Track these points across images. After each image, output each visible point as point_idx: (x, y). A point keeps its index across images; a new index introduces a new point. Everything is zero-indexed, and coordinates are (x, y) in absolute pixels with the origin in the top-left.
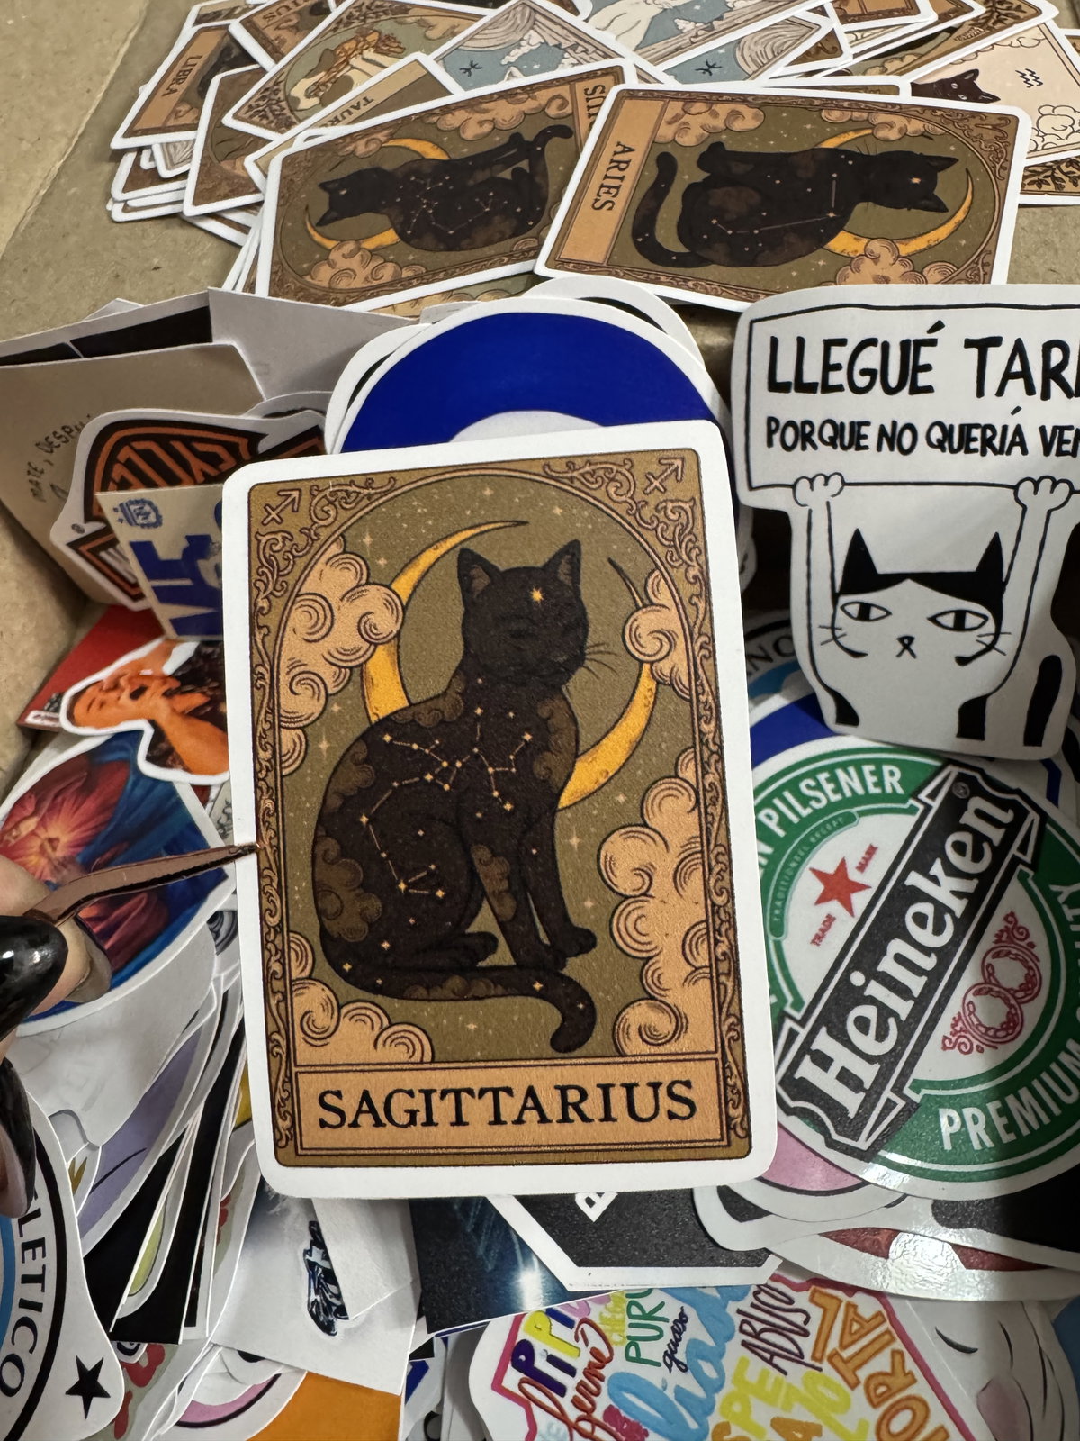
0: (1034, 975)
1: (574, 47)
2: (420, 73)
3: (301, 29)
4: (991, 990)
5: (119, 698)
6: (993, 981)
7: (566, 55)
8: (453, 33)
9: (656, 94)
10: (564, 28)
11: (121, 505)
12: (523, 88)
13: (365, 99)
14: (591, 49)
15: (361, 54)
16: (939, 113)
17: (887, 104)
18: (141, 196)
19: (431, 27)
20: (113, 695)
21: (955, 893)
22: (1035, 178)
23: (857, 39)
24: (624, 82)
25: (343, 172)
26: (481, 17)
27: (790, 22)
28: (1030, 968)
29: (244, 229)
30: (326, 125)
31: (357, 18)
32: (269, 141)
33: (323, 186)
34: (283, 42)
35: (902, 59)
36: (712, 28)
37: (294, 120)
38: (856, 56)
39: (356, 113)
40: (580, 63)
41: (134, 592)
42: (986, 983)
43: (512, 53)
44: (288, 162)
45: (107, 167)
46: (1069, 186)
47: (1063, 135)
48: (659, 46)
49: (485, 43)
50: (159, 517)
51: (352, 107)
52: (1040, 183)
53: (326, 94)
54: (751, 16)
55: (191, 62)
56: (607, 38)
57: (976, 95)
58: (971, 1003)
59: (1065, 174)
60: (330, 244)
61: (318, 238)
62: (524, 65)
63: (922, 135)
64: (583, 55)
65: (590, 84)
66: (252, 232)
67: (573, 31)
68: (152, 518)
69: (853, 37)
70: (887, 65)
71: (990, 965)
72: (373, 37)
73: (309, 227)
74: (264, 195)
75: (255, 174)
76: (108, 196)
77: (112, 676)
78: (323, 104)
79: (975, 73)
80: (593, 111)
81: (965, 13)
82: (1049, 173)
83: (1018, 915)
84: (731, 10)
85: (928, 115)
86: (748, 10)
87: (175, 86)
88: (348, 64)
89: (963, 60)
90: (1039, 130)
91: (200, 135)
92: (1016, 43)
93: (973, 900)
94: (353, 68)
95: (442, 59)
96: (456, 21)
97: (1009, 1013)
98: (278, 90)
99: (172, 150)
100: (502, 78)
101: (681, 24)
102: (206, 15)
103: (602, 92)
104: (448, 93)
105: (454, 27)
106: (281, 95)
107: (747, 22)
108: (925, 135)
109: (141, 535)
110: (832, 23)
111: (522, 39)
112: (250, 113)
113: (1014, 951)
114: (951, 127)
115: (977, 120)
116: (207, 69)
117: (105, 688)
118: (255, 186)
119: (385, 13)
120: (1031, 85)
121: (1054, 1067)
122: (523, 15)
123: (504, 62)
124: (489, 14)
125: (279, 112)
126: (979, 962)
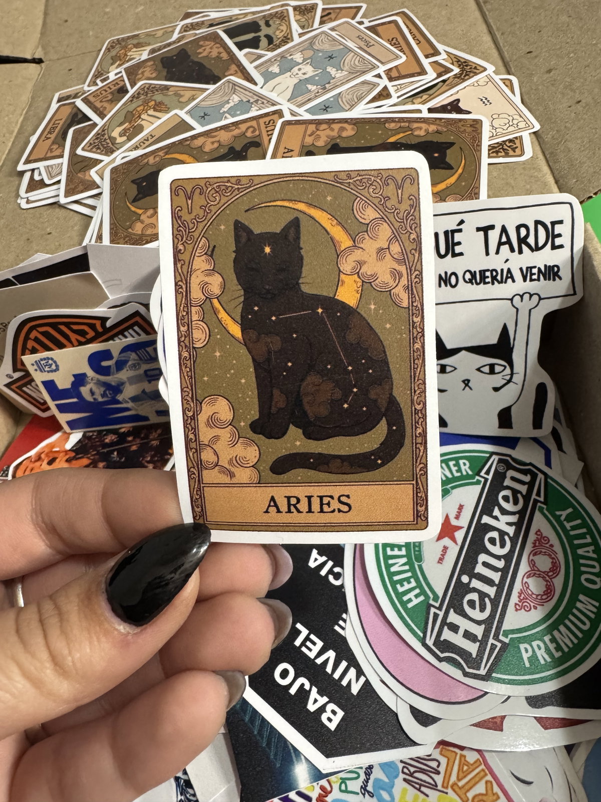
0: (556, 562)
1: (257, 101)
2: (178, 120)
3: (114, 100)
4: (535, 574)
5: (41, 465)
6: (536, 569)
7: (253, 106)
8: (193, 98)
9: (301, 122)
10: (250, 92)
11: (36, 362)
12: (232, 123)
13: (151, 135)
14: (265, 102)
15: (147, 112)
16: (443, 121)
17: (417, 118)
18: (35, 195)
19: (181, 96)
20: (38, 464)
21: (508, 524)
22: (494, 150)
23: (398, 89)
24: (283, 117)
26: (207, 89)
27: (364, 83)
28: (553, 558)
29: (94, 208)
30: (131, 151)
31: (143, 94)
32: (101, 161)
33: (133, 182)
34: (105, 108)
35: (421, 97)
36: (325, 88)
37: (115, 149)
38: (398, 97)
39: (147, 143)
40: (260, 109)
41: (44, 407)
42: (532, 570)
43: (225, 106)
44: (114, 171)
45: (15, 179)
46: (511, 153)
47: (505, 128)
48: (299, 99)
49: (210, 103)
50: (57, 366)
51: (145, 140)
52: (497, 152)
53: (131, 133)
54: (344, 81)
55: (57, 122)
56: (273, 96)
57: (460, 111)
58: (526, 582)
59: (509, 147)
60: (140, 211)
61: (133, 209)
62: (232, 112)
63: (436, 132)
64: (261, 105)
65: (267, 119)
66: (97, 209)
67: (255, 93)
68: (54, 367)
69: (396, 88)
70: (414, 101)
71: (532, 560)
72: (153, 103)
73: (128, 204)
74: (102, 189)
75: (97, 179)
76: (18, 196)
77: (36, 454)
78: (129, 139)
79: (458, 100)
80: (270, 133)
81: (449, 72)
82: (501, 147)
83: (542, 531)
84: (334, 78)
85: (438, 122)
86: (342, 78)
87: (49, 136)
88: (140, 118)
89: (452, 95)
90: (493, 126)
91: (65, 160)
92: (476, 84)
93: (518, 525)
94: (143, 120)
95: (189, 112)
96: (194, 93)
97: (547, 585)
98: (105, 134)
99: (50, 169)
100: (222, 120)
101: (310, 87)
102: (63, 97)
103: (274, 123)
104: (193, 129)
105: (194, 96)
106: (106, 136)
107: (342, 84)
108: (438, 132)
109: (48, 377)
110: (384, 82)
111: (229, 99)
112: (91, 147)
113: (543, 550)
114: (450, 127)
115: (462, 123)
116: (66, 125)
117: (33, 460)
118: (97, 185)
119: (157, 90)
120: (486, 105)
121: (575, 611)
122: (229, 87)
123: (221, 111)
124: (211, 87)
125: (105, 145)
126: (527, 560)
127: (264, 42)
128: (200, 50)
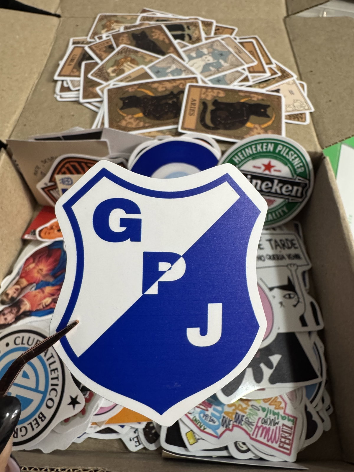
1: (185, 70)
2: (144, 71)
3: (107, 52)
7: (183, 72)
8: (151, 61)
10: (181, 65)
11: (62, 179)
12: (173, 79)
13: (129, 76)
15: (126, 63)
18: (66, 94)
19: (145, 58)
24: (198, 83)
25: (126, 95)
26: (158, 58)
27: (237, 72)
29: (99, 108)
30: (120, 82)
31: (124, 53)
32: (102, 84)
34: (102, 55)
36: (219, 70)
37: (109, 79)
38: (252, 82)
39: (127, 80)
40: (186, 75)
43: (169, 70)
44: (110, 91)
45: (53, 84)
48: (206, 73)
49: (161, 66)
50: (72, 183)
51: (126, 78)
53: (118, 73)
55: (74, 57)
56: (193, 69)
59: (300, 117)
60: (125, 115)
61: (121, 113)
62: (172, 73)
64: (187, 73)
66: (101, 109)
67: (184, 66)
68: (70, 182)
69: (252, 77)
72: (129, 59)
73: (118, 110)
74: (103, 98)
75: (100, 93)
76: (54, 92)
77: (50, 225)
78: (118, 75)
79: (279, 90)
81: (276, 74)
82: (296, 116)
86: (227, 67)
87: (71, 63)
89: (277, 86)
90: (294, 106)
91: (82, 79)
92: (288, 83)
94: (124, 66)
95: (150, 68)
96: (152, 58)
99: (74, 82)
100: (167, 76)
101: (211, 68)
102: (76, 42)
104: (152, 78)
106: (104, 71)
107: (227, 70)
109: (66, 187)
110: (246, 73)
111: (171, 66)
112: (96, 75)
116: (80, 59)
117: (49, 229)
118: (100, 96)
119: (132, 52)
120: (292, 95)
122: (170, 60)
123: (166, 71)
124: (162, 58)
125: (103, 75)
127: (187, 38)
128: (153, 34)
